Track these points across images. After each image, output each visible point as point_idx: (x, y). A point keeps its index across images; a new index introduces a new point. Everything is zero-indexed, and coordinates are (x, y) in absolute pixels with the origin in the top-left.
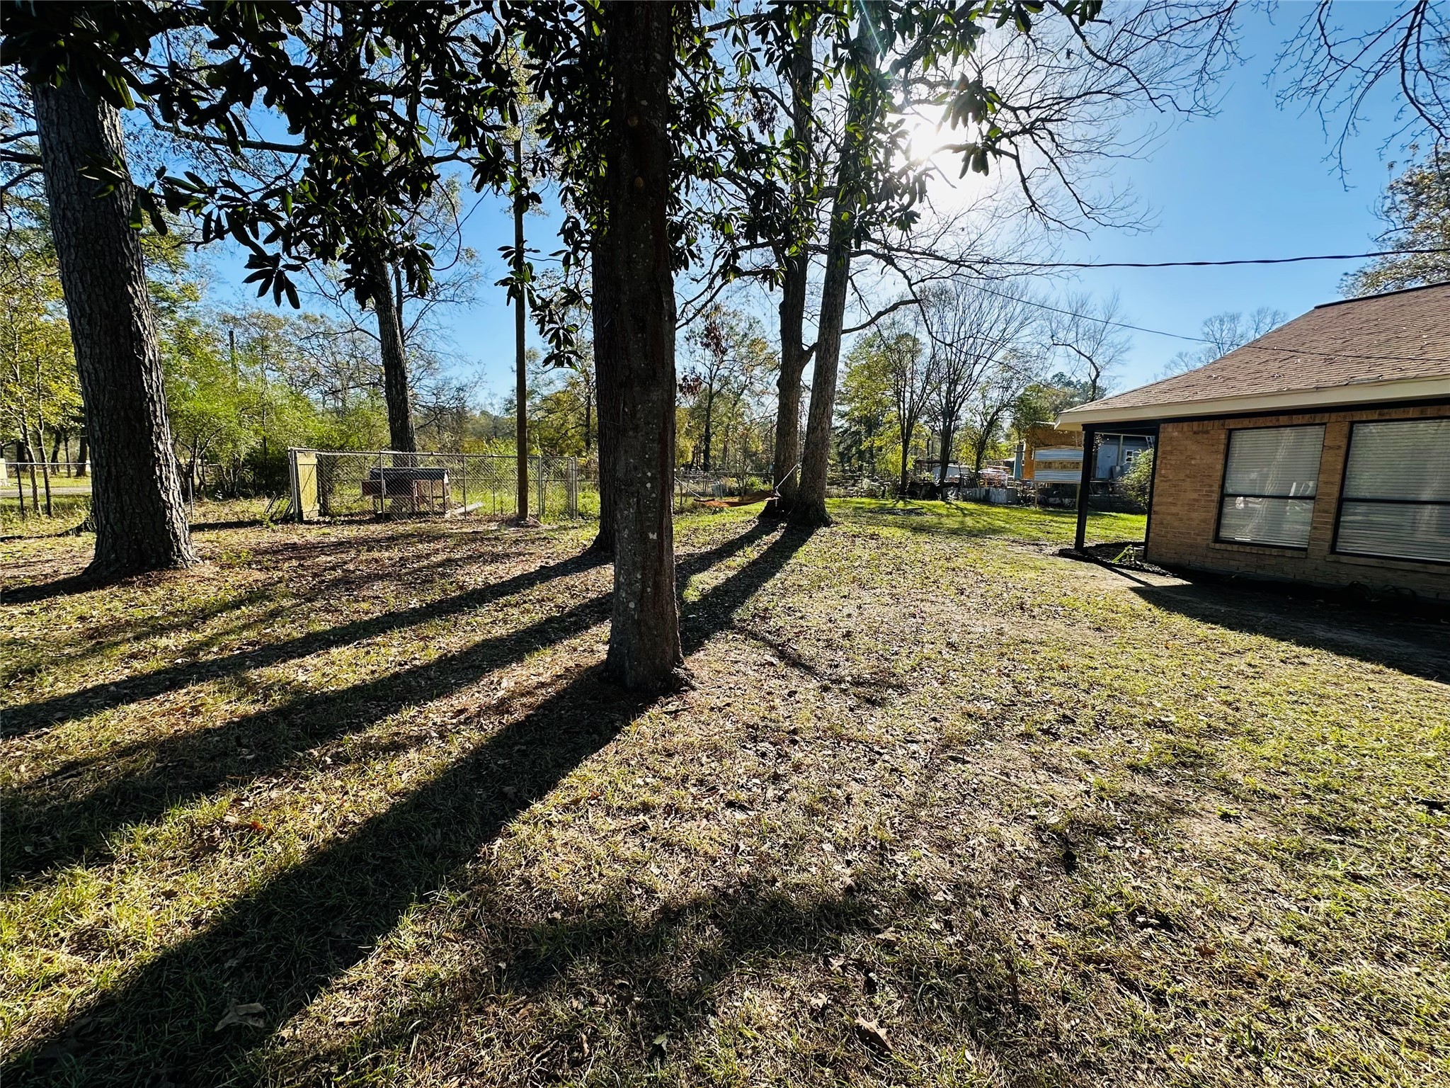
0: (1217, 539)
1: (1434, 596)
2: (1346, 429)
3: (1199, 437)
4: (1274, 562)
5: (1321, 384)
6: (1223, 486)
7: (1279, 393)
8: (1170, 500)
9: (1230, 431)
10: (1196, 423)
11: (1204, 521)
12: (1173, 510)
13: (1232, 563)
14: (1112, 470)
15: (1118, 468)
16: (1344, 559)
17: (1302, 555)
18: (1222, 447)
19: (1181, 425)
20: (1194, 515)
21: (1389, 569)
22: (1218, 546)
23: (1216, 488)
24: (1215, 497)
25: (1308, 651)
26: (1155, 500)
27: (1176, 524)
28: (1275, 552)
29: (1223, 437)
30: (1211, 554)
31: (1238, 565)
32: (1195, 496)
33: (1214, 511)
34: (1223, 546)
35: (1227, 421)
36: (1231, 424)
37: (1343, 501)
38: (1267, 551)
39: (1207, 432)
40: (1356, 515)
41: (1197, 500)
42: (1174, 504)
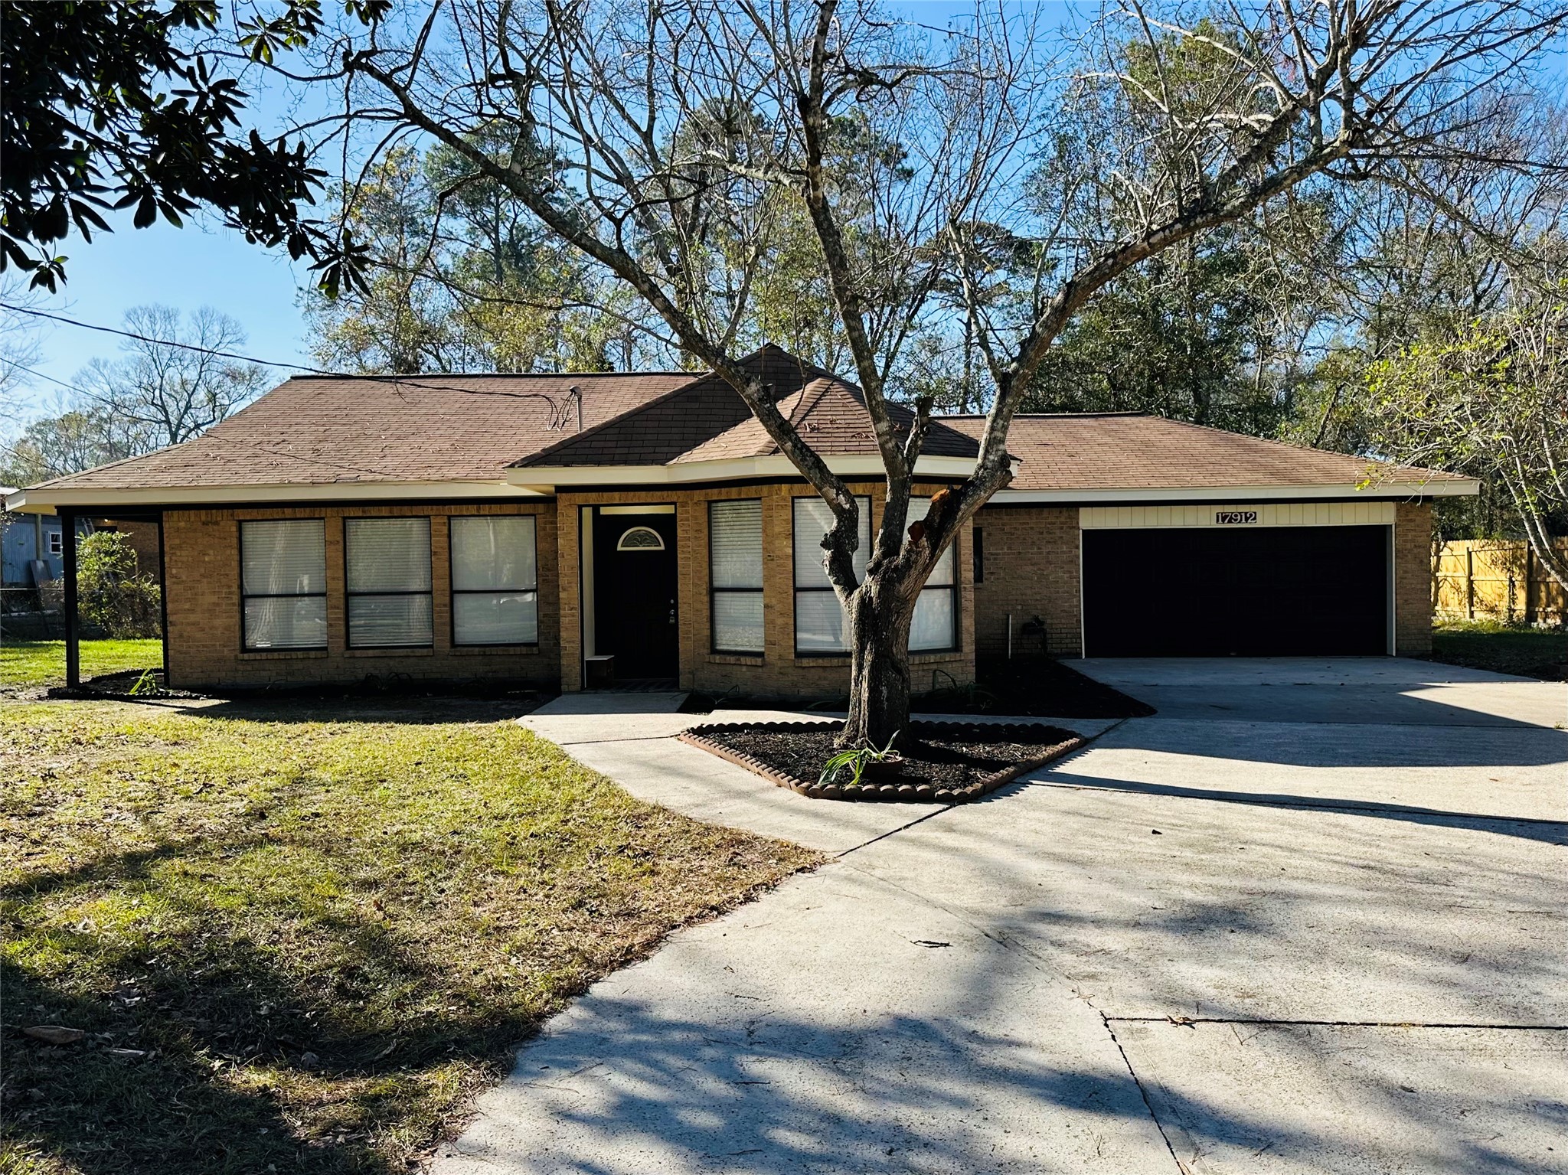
0: (244, 649)
1: (421, 676)
2: (340, 524)
3: (210, 528)
4: (300, 666)
5: (316, 480)
6: (241, 587)
7: (281, 485)
8: (187, 606)
9: (240, 522)
10: (203, 513)
11: (227, 628)
12: (192, 618)
13: (263, 673)
14: (29, 568)
15: (40, 564)
16: (358, 653)
17: (323, 654)
18: (235, 541)
19: (187, 512)
20: (217, 622)
21: (391, 657)
22: (246, 656)
23: (235, 589)
24: (236, 599)
25: (346, 725)
26: (170, 607)
27: (199, 635)
28: (300, 655)
29: (234, 529)
30: (240, 667)
31: (270, 675)
32: (214, 599)
33: (238, 616)
34: (252, 656)
35: (237, 511)
36: (241, 514)
37: (348, 595)
38: (294, 655)
39: (217, 523)
40: (359, 606)
41: (218, 605)
42: (192, 611)
